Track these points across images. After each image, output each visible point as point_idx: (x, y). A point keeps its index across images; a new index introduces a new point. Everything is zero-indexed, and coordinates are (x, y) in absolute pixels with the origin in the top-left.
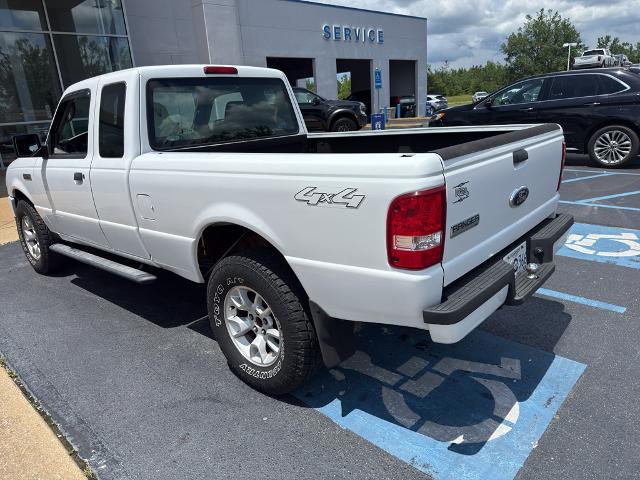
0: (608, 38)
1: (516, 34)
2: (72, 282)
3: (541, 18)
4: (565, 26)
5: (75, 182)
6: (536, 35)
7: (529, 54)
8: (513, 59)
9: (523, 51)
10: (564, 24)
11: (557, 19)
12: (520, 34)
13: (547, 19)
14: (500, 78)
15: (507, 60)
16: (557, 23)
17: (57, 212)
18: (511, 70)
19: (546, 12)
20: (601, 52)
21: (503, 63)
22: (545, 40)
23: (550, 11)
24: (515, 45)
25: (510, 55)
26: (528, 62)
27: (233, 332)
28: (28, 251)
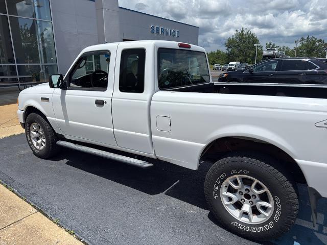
0: (270, 43)
1: (231, 38)
2: (67, 163)
3: (242, 32)
4: (253, 36)
5: (95, 105)
6: (240, 39)
7: (237, 48)
8: (230, 50)
9: (234, 46)
10: (252, 35)
11: (249, 33)
12: (233, 38)
13: (245, 32)
14: (223, 58)
15: (227, 50)
16: (249, 35)
17: (70, 122)
18: (229, 55)
19: (244, 29)
20: (275, 50)
21: (225, 51)
22: (244, 42)
23: (246, 29)
24: (230, 43)
25: (228, 48)
26: (236, 51)
27: (225, 202)
28: (33, 144)
